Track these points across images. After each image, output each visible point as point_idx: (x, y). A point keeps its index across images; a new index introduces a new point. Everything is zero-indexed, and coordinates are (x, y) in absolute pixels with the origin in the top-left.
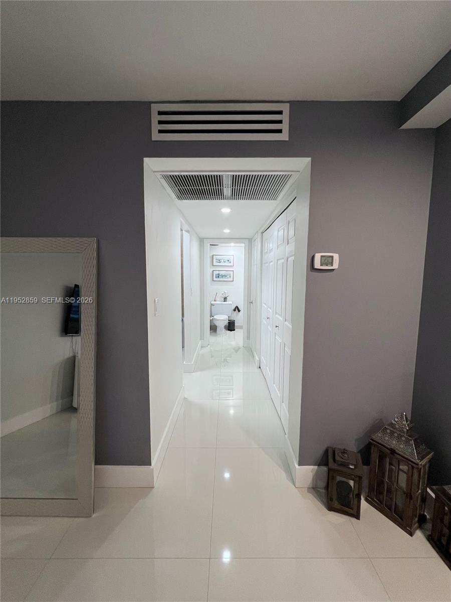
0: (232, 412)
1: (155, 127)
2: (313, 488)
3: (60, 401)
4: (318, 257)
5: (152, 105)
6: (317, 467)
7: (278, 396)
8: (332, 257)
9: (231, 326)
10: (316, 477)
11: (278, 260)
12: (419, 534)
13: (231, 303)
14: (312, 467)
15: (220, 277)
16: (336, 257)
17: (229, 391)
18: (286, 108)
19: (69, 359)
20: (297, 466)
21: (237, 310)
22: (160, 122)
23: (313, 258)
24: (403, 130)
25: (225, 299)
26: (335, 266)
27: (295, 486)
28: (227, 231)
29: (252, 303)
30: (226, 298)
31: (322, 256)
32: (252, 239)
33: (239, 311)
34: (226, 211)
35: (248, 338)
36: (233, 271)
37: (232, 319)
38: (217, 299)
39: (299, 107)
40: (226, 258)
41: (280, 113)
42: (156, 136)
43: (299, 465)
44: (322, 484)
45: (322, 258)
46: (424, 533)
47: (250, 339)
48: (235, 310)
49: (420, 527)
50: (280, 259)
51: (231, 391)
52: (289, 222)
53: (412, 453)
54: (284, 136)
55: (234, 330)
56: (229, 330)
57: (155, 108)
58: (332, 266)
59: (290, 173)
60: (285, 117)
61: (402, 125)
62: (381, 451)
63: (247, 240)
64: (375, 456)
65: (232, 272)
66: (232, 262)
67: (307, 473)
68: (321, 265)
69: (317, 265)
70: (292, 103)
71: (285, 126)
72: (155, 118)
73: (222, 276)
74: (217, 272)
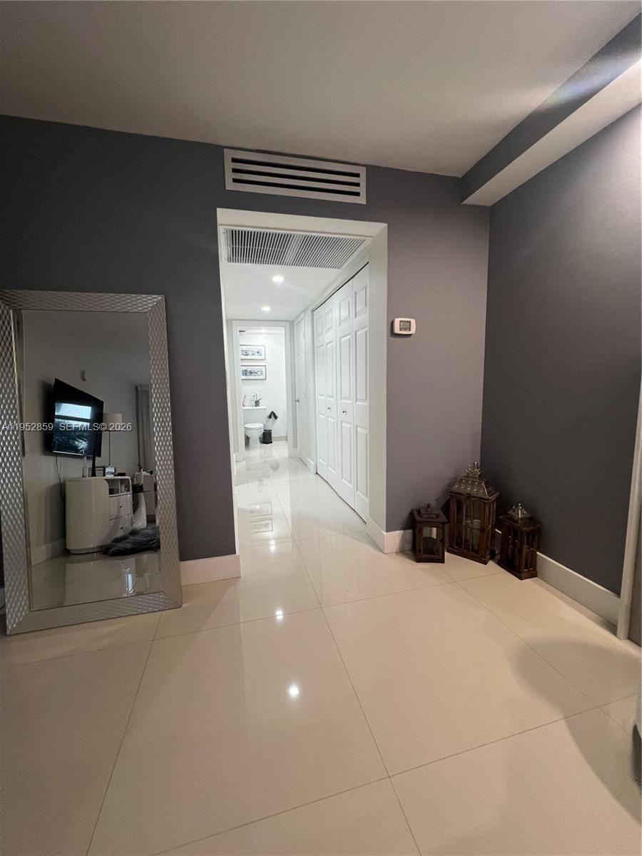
0: (273, 548)
1: (229, 176)
2: (400, 552)
3: (50, 545)
4: (397, 321)
5: (225, 150)
6: (402, 531)
7: (349, 487)
8: (410, 322)
9: (266, 438)
10: (403, 540)
11: (341, 338)
12: (491, 563)
13: (265, 407)
14: (398, 532)
15: (248, 374)
16: (413, 322)
17: (267, 522)
18: (362, 171)
19: (53, 487)
20: (385, 533)
21: (272, 416)
22: (235, 171)
23: (392, 323)
24: (465, 205)
25: (257, 403)
26: (413, 331)
27: (383, 553)
28: (266, 309)
29: (298, 401)
30: (258, 401)
31: (401, 321)
32: (293, 321)
33: (276, 417)
34: (278, 279)
35: (295, 445)
36: (265, 366)
37: (268, 428)
38: (246, 403)
39: (375, 172)
40: (255, 349)
41: (357, 175)
42: (230, 186)
43: (387, 531)
44: (409, 547)
45: (402, 323)
46: (495, 562)
47: (297, 447)
48: (270, 417)
49: (492, 558)
50: (344, 337)
51: (270, 522)
52: (356, 293)
53: (484, 492)
54: (362, 200)
55: (271, 442)
56: (264, 443)
57: (229, 155)
58: (410, 330)
59: (364, 238)
60: (362, 180)
61: (465, 199)
62: (458, 500)
63: (288, 323)
64: (453, 507)
65: (264, 368)
66: (263, 354)
67: (394, 538)
68: (401, 330)
69: (397, 330)
70: (368, 167)
71: (362, 189)
72: (229, 166)
73: (251, 373)
74: (244, 368)
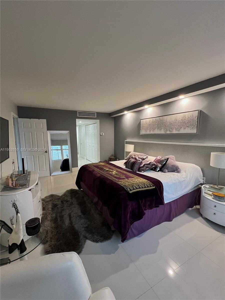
1: (78, 115)
4: (101, 133)
16: (103, 133)
26: (103, 135)
39: (98, 113)
41: (95, 114)
42: (78, 116)
52: (95, 126)
54: (96, 117)
57: (78, 112)
60: (96, 114)
69: (101, 135)
70: (96, 112)
71: (96, 115)
72: (78, 113)
